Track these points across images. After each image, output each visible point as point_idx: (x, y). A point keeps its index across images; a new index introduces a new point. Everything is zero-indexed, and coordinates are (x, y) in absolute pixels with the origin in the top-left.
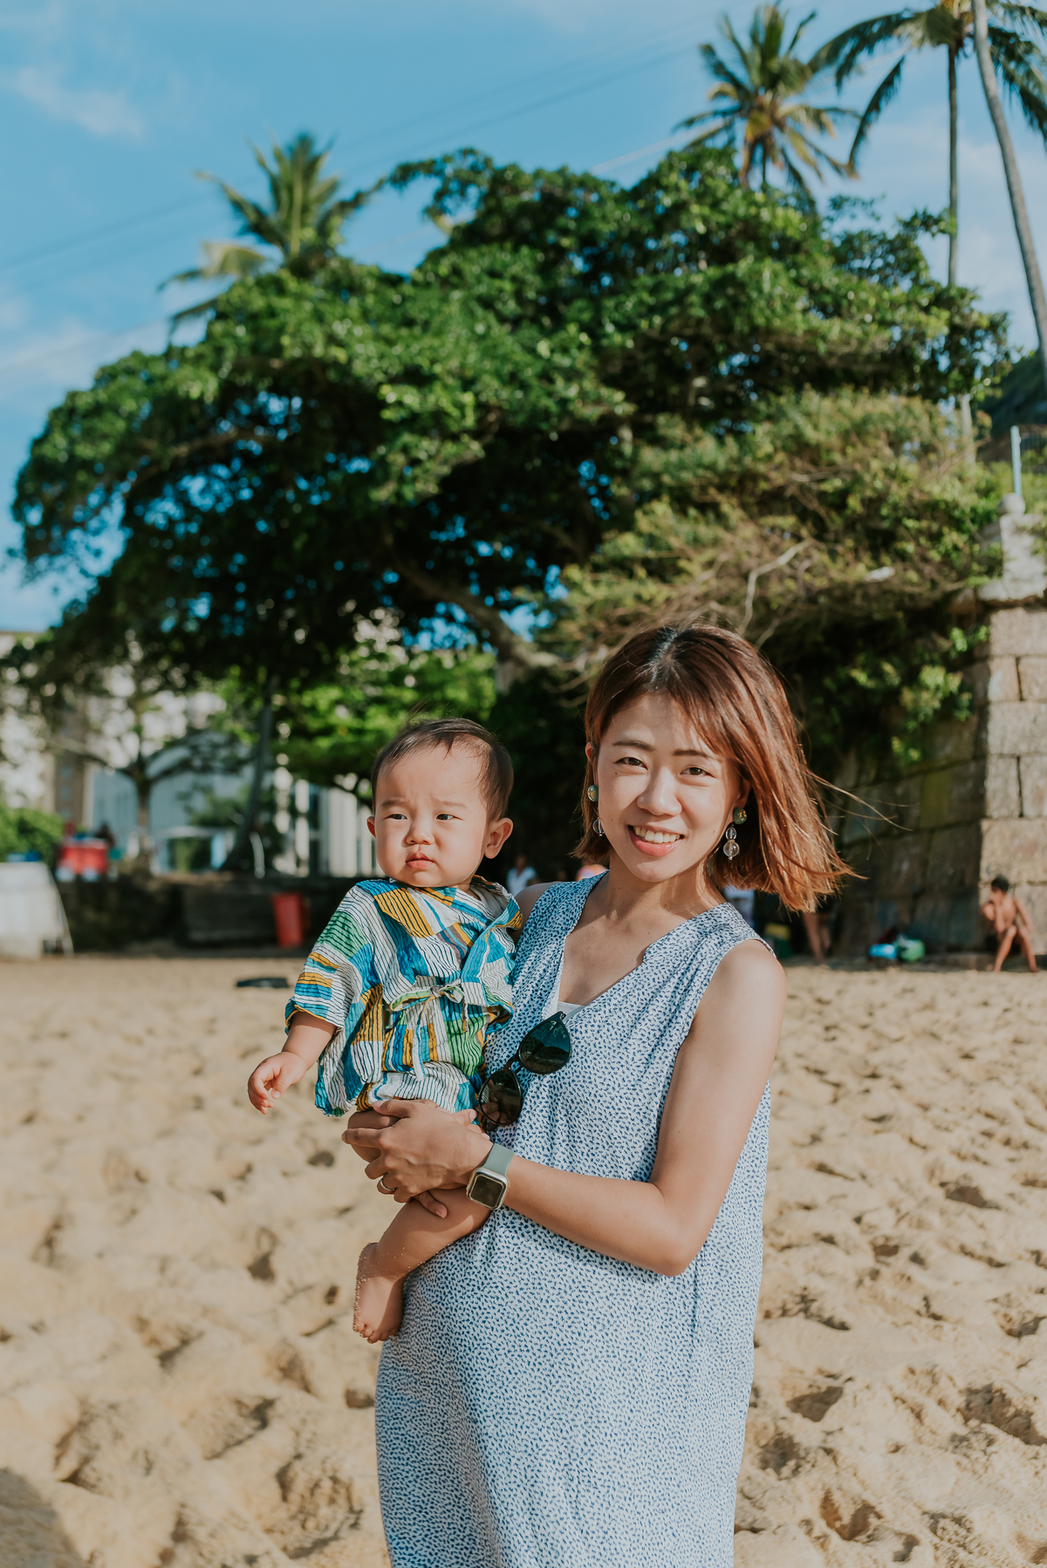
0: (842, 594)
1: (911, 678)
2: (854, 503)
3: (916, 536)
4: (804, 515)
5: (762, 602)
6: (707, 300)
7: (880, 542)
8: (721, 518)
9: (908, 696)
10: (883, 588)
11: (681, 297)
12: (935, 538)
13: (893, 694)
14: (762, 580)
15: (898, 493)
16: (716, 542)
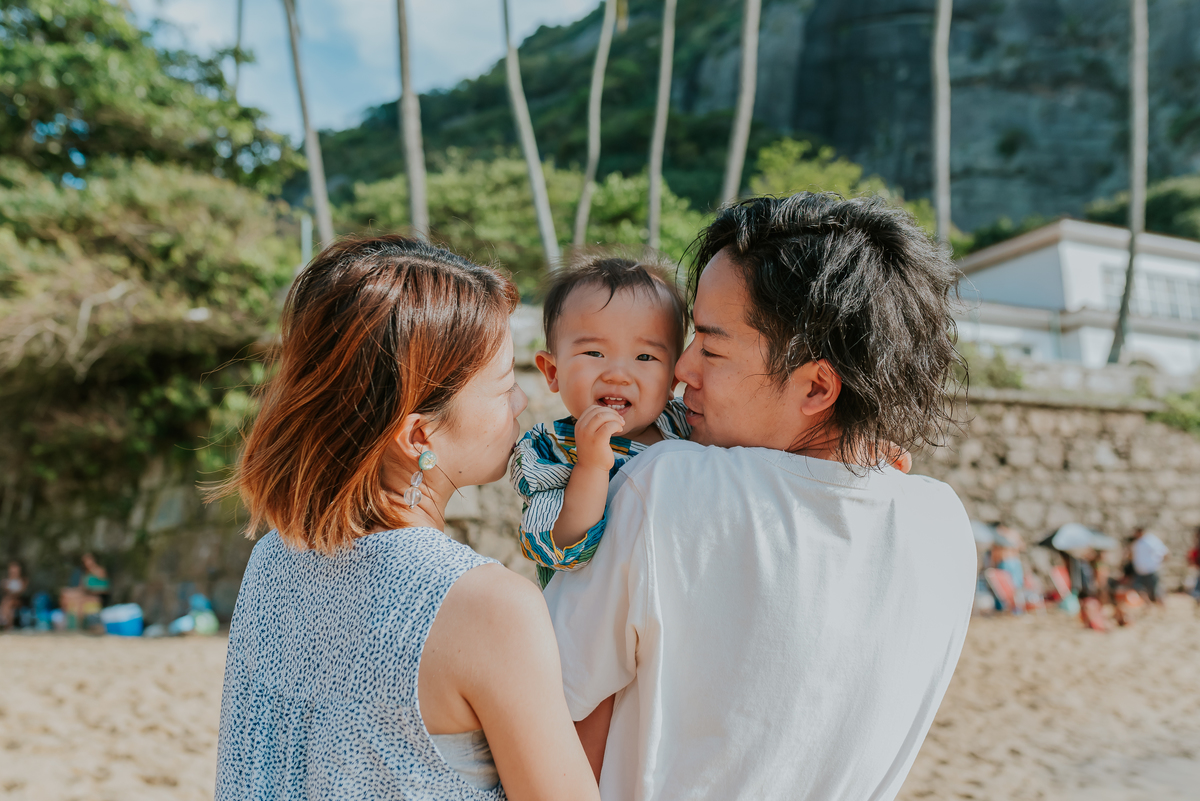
0: (164, 328)
1: (218, 399)
2: (178, 256)
3: (228, 288)
4: (134, 259)
5: (94, 328)
6: (59, 73)
7: (198, 288)
8: (60, 252)
9: (215, 415)
10: (199, 327)
11: (35, 65)
12: (243, 292)
13: (202, 414)
14: (96, 309)
15: (215, 254)
16: (53, 272)
